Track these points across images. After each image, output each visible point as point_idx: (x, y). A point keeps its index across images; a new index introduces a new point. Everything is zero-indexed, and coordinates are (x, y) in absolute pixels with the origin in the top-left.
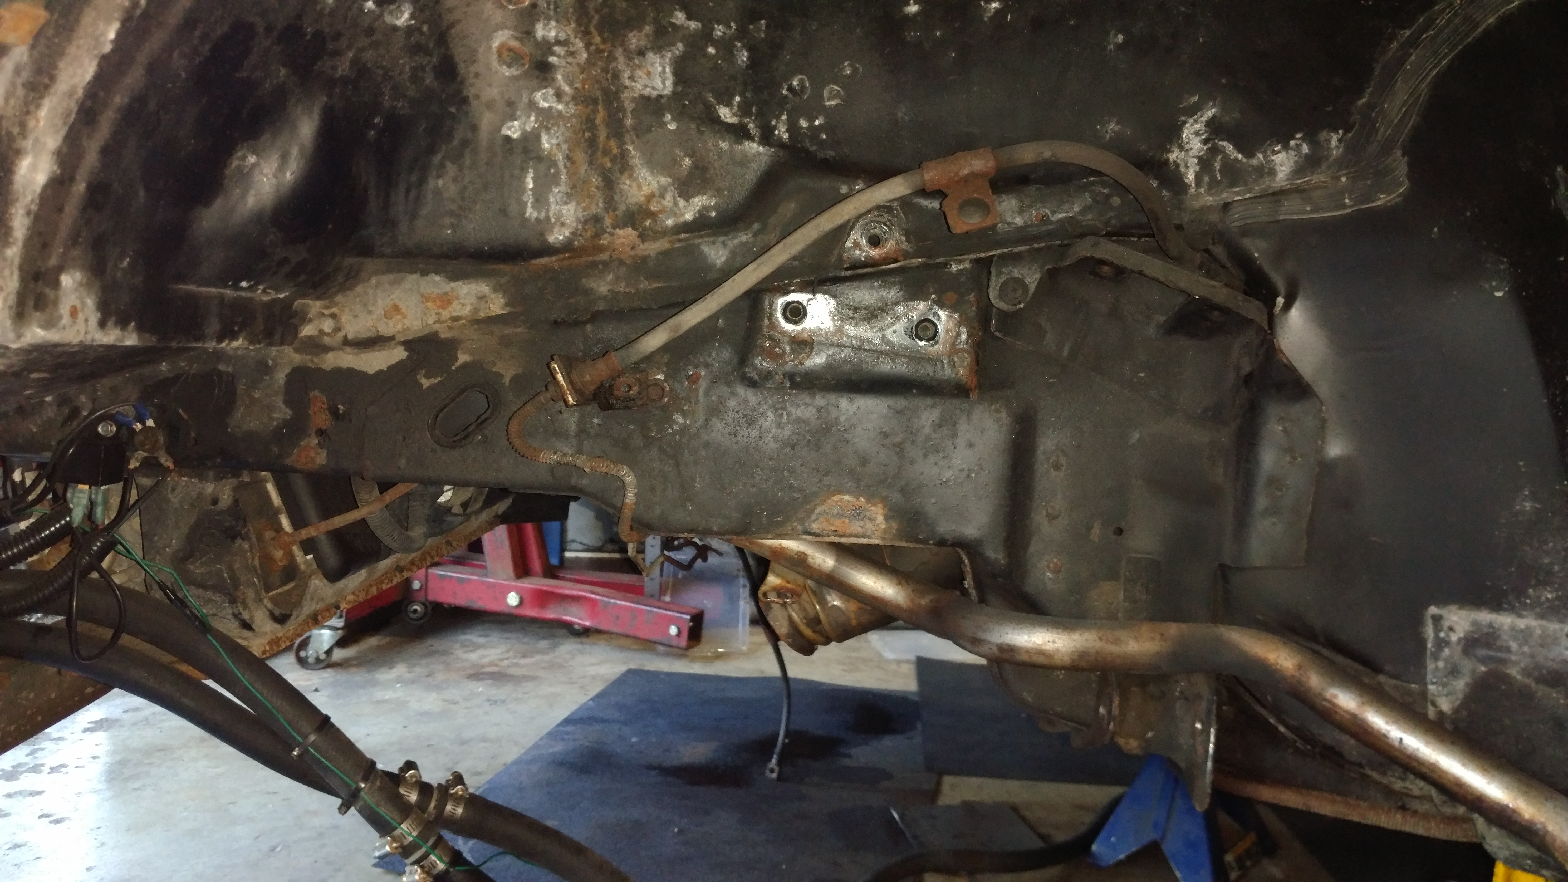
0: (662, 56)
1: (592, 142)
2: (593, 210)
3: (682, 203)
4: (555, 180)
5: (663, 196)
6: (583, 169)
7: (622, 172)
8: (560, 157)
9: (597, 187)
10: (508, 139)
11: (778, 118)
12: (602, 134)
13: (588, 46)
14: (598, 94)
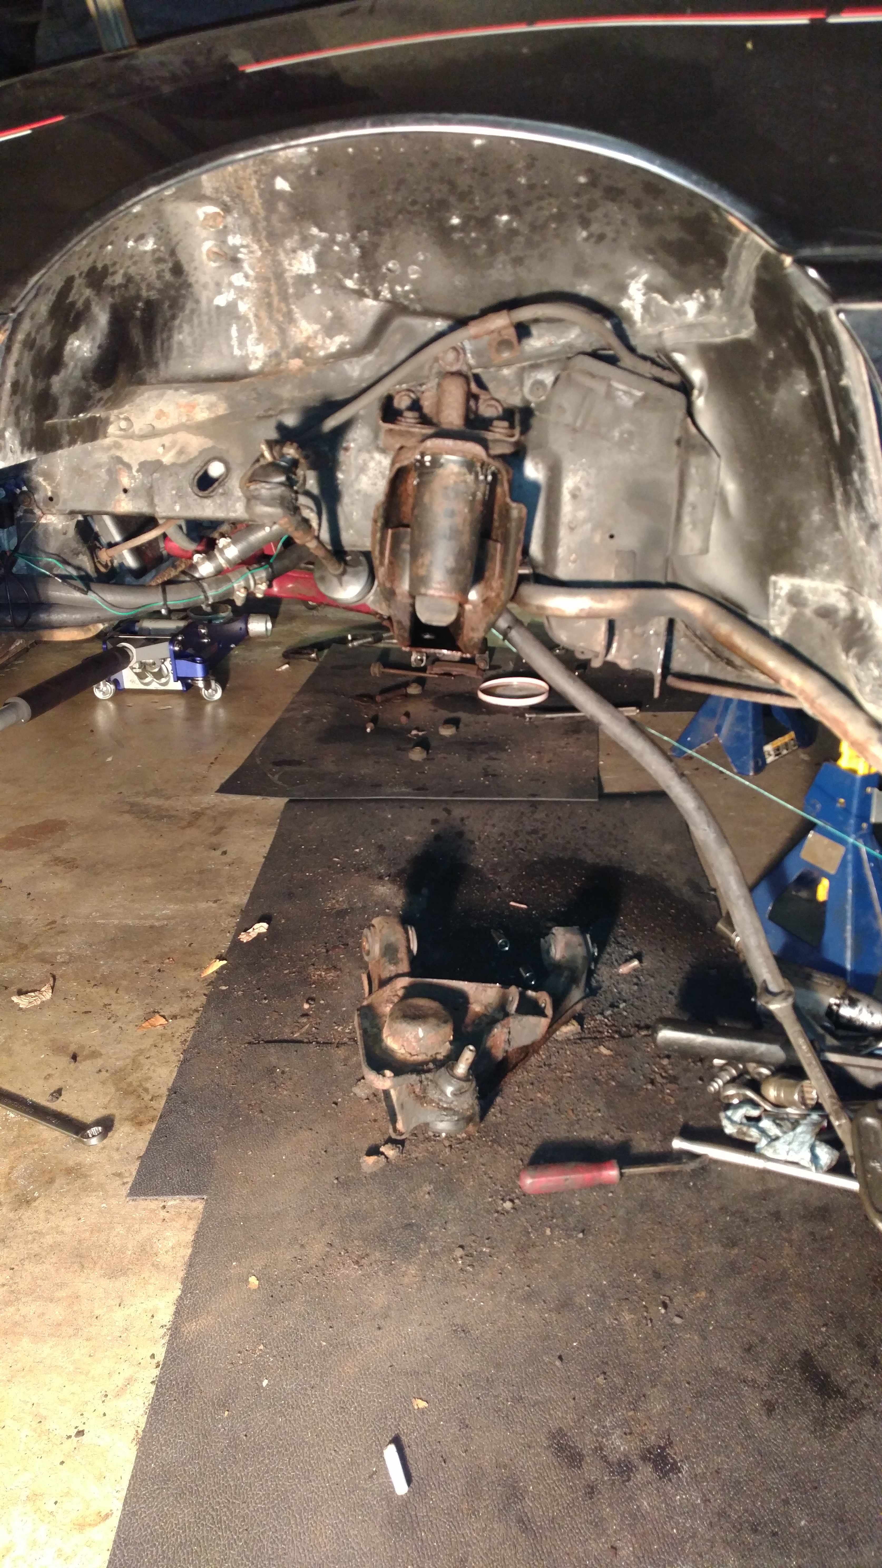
0: (307, 253)
1: (270, 305)
2: (274, 349)
3: (328, 341)
4: (249, 330)
5: (316, 337)
6: (266, 322)
7: (290, 323)
8: (251, 316)
9: (276, 333)
10: (218, 307)
11: (382, 285)
12: (276, 299)
13: (261, 247)
14: (270, 275)
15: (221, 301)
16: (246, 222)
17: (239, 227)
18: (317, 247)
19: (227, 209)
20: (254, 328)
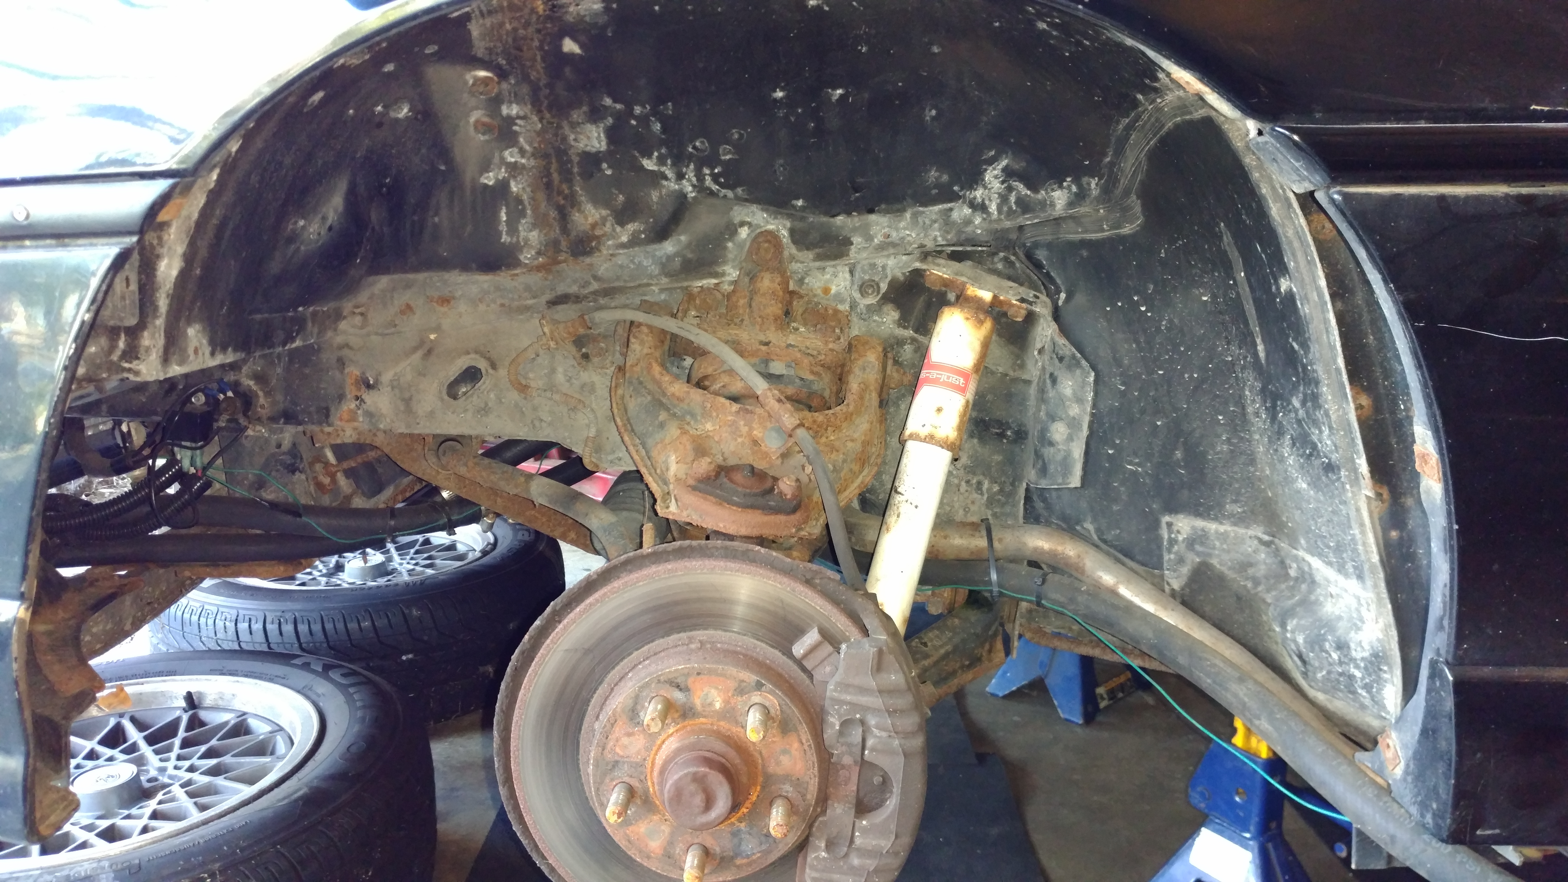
0: (598, 127)
1: (549, 186)
2: (552, 235)
3: (619, 229)
4: (522, 214)
5: (604, 224)
6: (543, 205)
7: (572, 207)
8: (525, 197)
9: (554, 219)
10: (485, 186)
11: (688, 166)
12: (556, 179)
13: (541, 119)
14: (551, 151)
16: (525, 89)
17: (516, 95)
18: (610, 121)
19: (501, 73)
20: (529, 212)
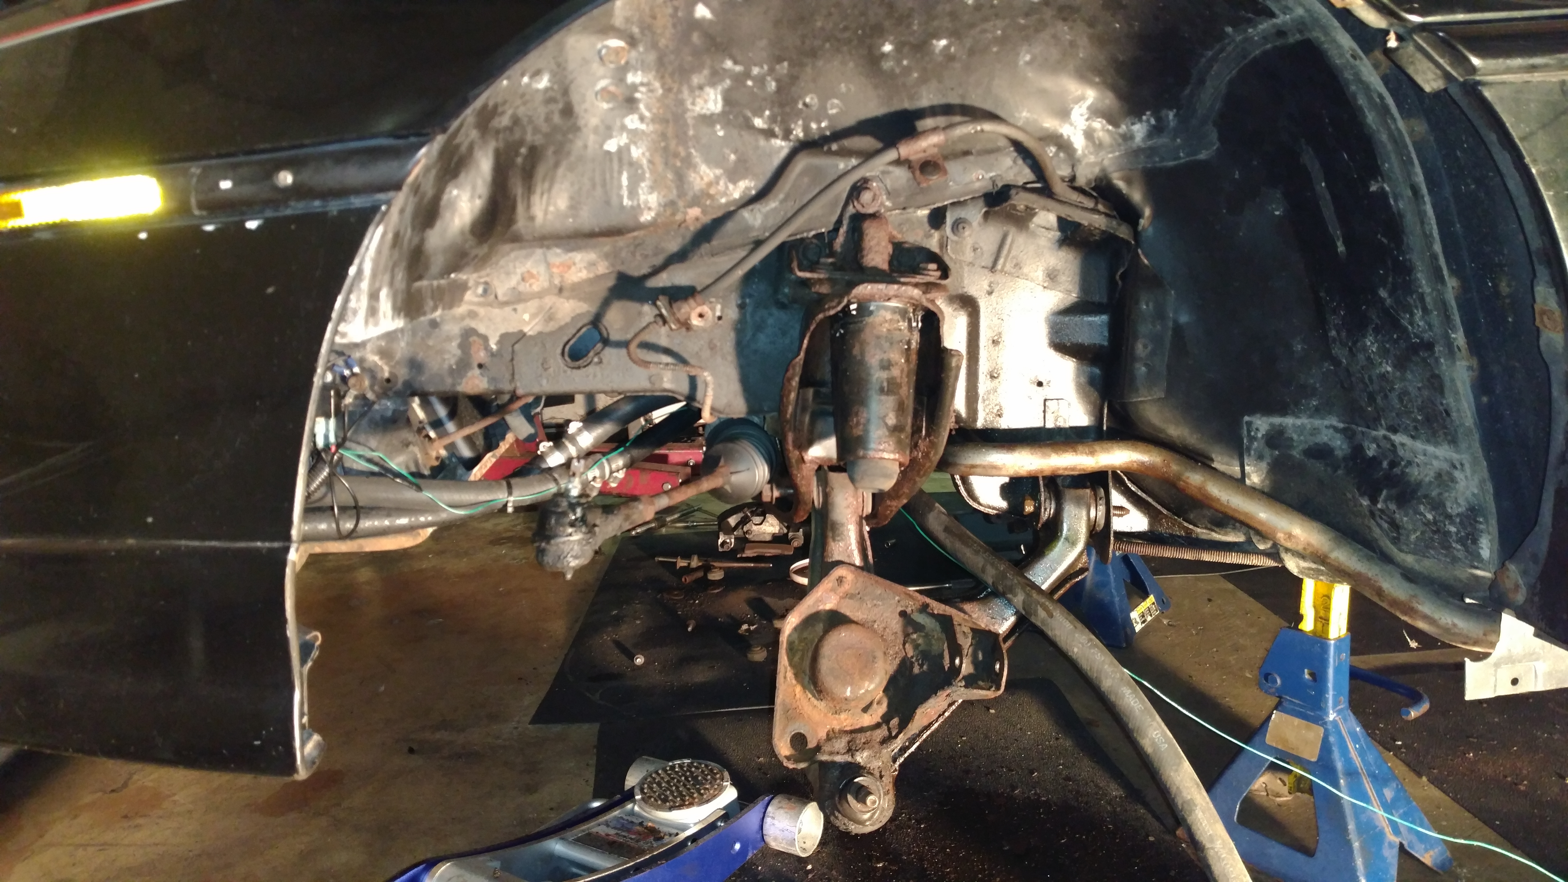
0: (715, 89)
1: (666, 149)
4: (642, 178)
6: (660, 167)
7: (688, 168)
8: (644, 162)
9: (672, 181)
11: (796, 123)
12: (673, 144)
15: (611, 146)
16: (652, 57)
18: (728, 82)
19: (632, 42)
20: (647, 175)
